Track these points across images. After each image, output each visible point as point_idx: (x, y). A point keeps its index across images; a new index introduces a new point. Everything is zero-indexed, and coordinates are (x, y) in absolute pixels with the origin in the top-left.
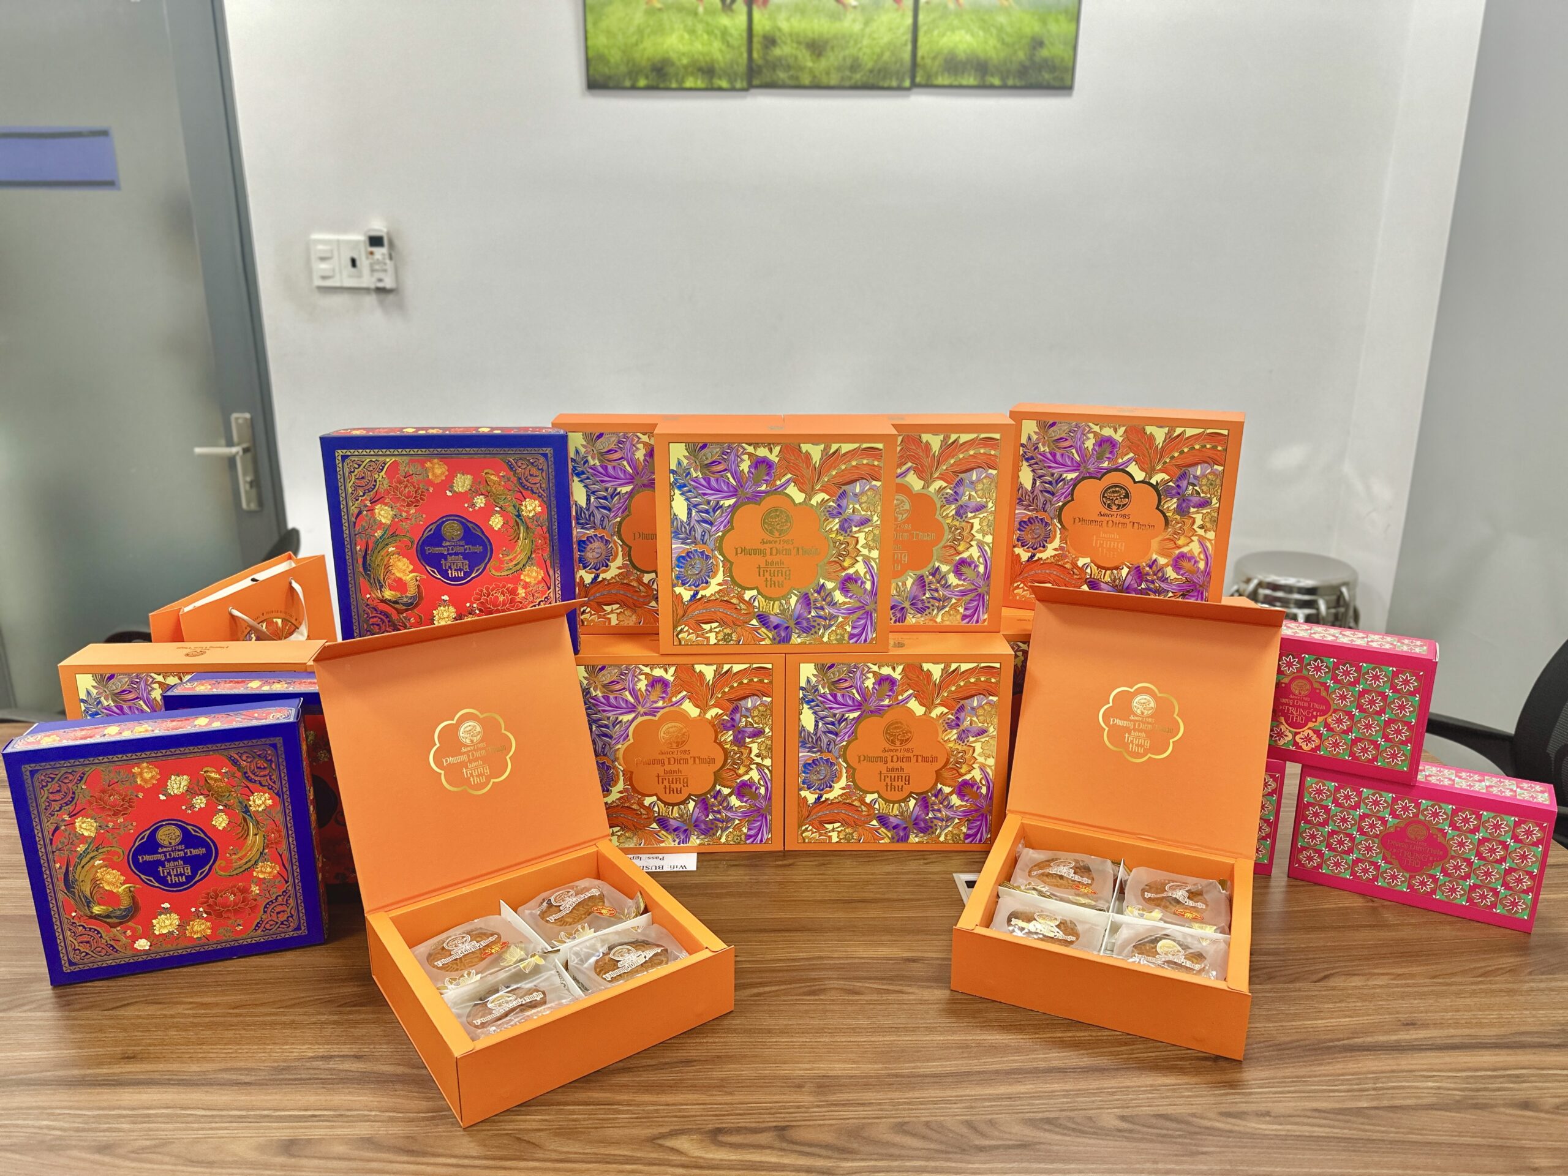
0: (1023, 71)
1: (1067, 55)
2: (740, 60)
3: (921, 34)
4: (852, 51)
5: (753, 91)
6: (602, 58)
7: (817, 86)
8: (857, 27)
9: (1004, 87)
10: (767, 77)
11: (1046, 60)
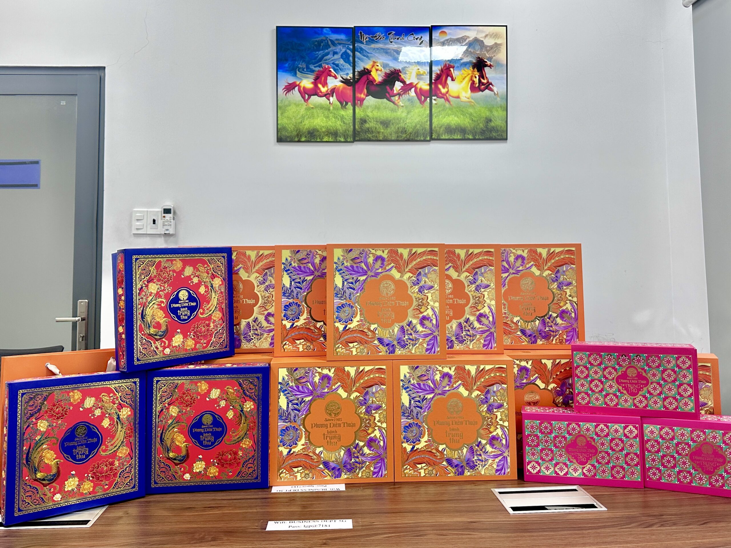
0: (483, 132)
1: (502, 124)
2: (350, 129)
3: (434, 117)
4: (402, 125)
5: (355, 143)
6: (284, 128)
7: (386, 140)
8: (404, 115)
9: (474, 139)
10: (363, 136)
11: (493, 127)
